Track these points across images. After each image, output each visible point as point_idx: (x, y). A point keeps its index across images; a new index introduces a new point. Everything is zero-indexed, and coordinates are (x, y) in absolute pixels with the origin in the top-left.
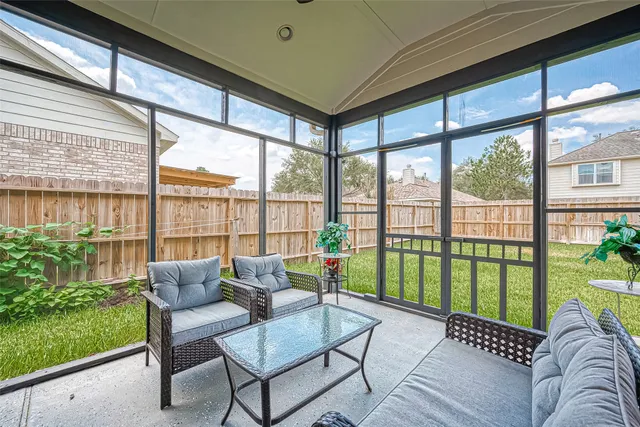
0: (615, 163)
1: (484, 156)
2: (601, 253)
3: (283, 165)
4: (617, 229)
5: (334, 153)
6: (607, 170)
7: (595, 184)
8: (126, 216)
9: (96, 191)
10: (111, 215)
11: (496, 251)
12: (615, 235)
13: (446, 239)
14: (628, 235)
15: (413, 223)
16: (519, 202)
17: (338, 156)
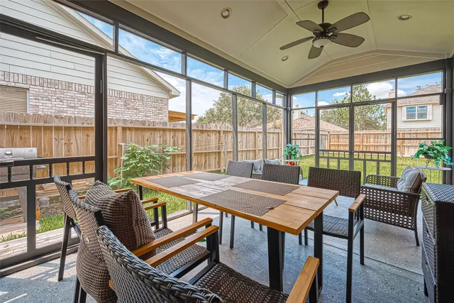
0: (428, 106)
1: (345, 98)
2: (417, 155)
3: (214, 105)
4: (422, 146)
5: (289, 108)
6: (424, 110)
7: (416, 119)
8: (178, 140)
9: (165, 127)
10: (172, 140)
11: (375, 156)
12: (422, 148)
13: (351, 152)
14: (426, 148)
15: (308, 145)
16: (372, 132)
17: (291, 110)
